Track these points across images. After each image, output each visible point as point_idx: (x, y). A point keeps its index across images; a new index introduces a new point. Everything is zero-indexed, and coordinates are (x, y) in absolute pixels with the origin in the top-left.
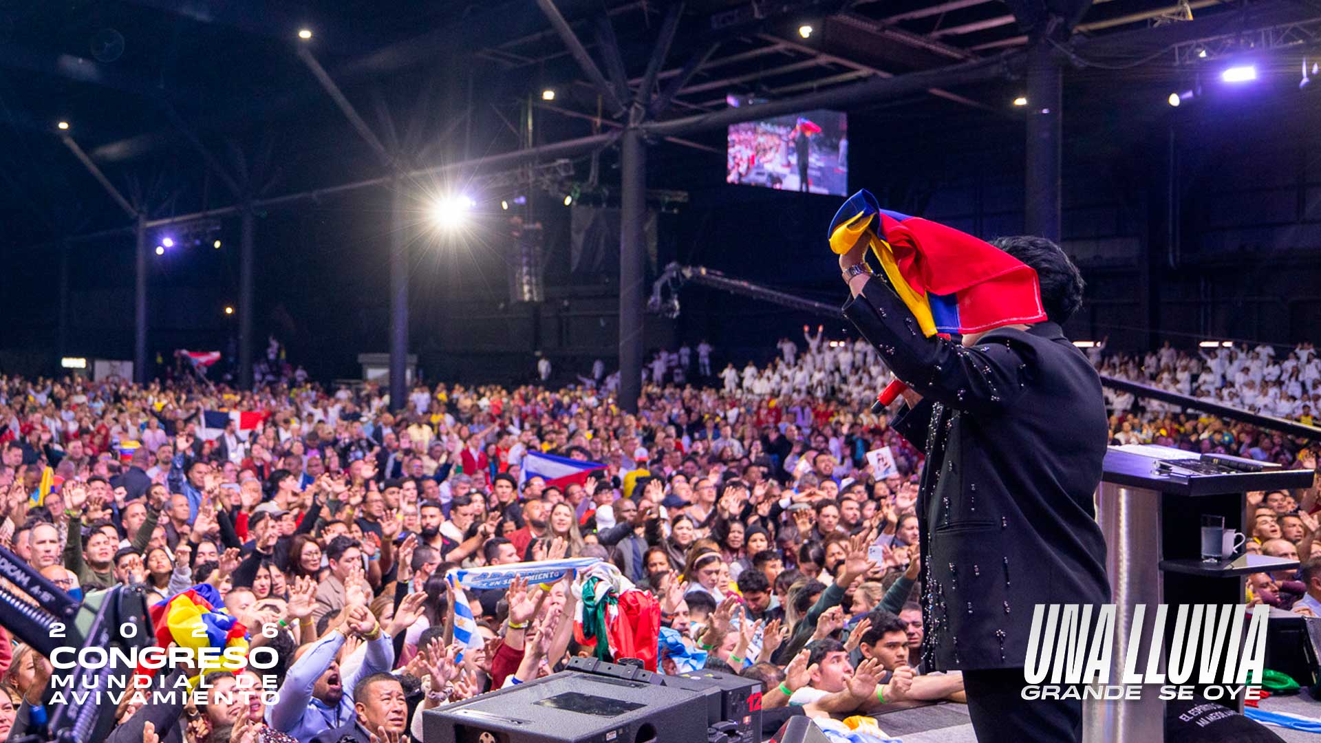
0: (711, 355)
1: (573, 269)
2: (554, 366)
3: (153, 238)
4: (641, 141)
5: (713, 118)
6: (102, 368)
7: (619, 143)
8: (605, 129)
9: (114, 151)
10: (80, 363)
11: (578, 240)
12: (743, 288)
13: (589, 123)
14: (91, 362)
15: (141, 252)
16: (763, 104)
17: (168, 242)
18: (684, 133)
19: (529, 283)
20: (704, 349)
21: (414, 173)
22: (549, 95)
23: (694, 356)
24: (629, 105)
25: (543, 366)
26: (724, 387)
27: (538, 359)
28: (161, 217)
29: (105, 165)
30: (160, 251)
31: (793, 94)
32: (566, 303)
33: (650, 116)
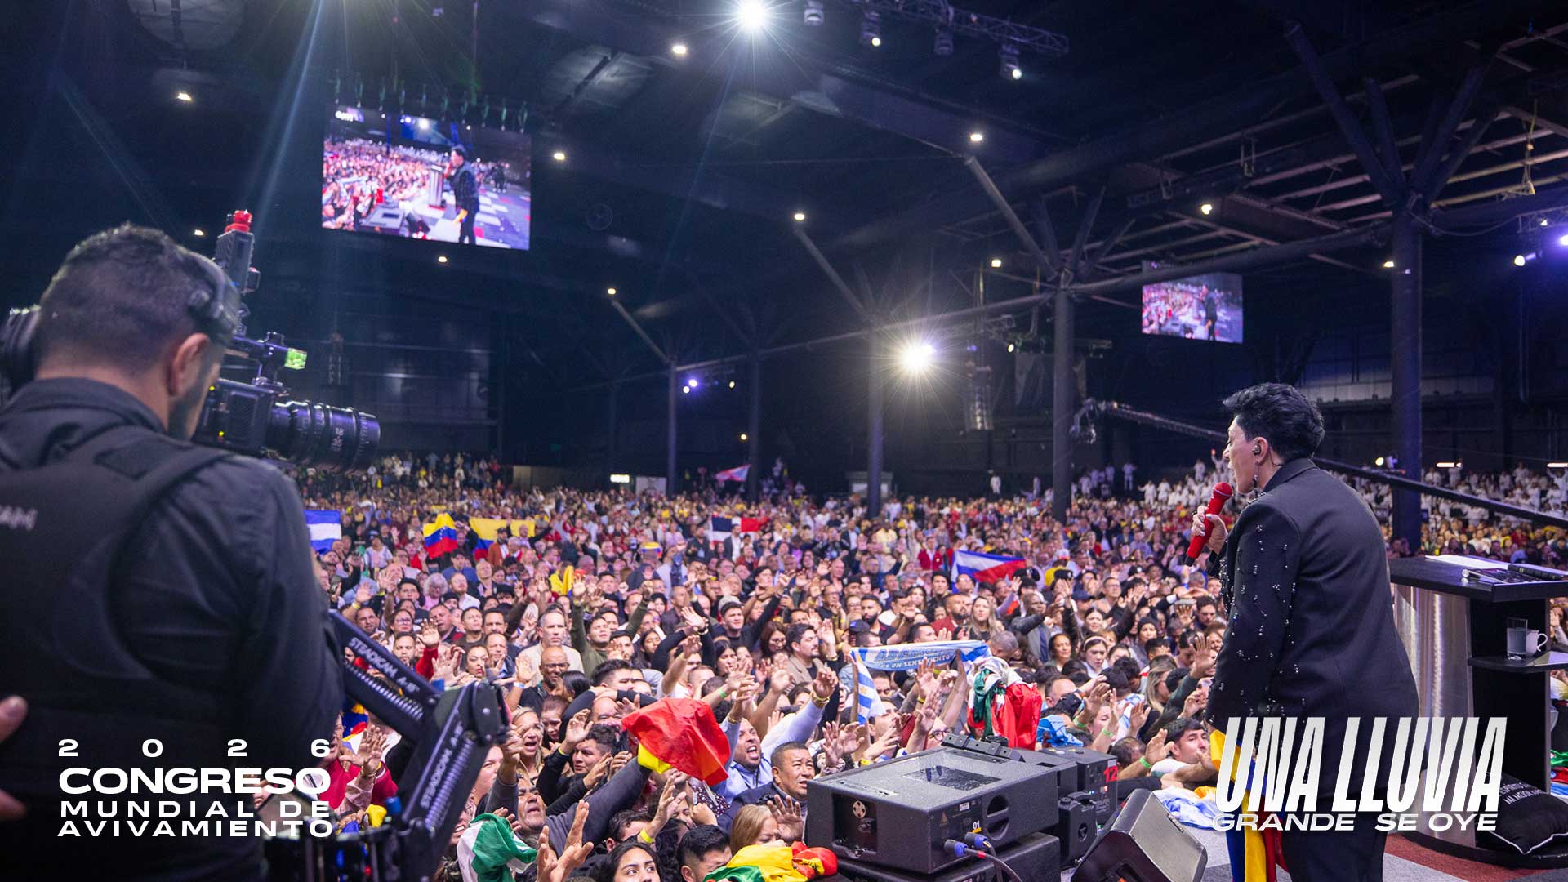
0: (1134, 474)
1: (1017, 403)
2: (1003, 483)
3: (682, 379)
4: (1069, 298)
5: (1131, 279)
6: (642, 483)
7: (1052, 301)
8: (1042, 290)
9: (651, 311)
10: (624, 479)
11: (1021, 380)
12: (1147, 418)
13: (1031, 286)
14: (633, 478)
15: (672, 391)
16: (1170, 269)
17: (693, 383)
18: (1104, 292)
19: (981, 415)
20: (1128, 469)
21: (887, 327)
22: (996, 263)
23: (1119, 474)
24: (1060, 271)
25: (995, 483)
26: (1143, 499)
27: (991, 476)
28: (688, 363)
29: (642, 321)
30: (686, 390)
31: (1195, 261)
32: (1013, 431)
33: (1078, 279)
